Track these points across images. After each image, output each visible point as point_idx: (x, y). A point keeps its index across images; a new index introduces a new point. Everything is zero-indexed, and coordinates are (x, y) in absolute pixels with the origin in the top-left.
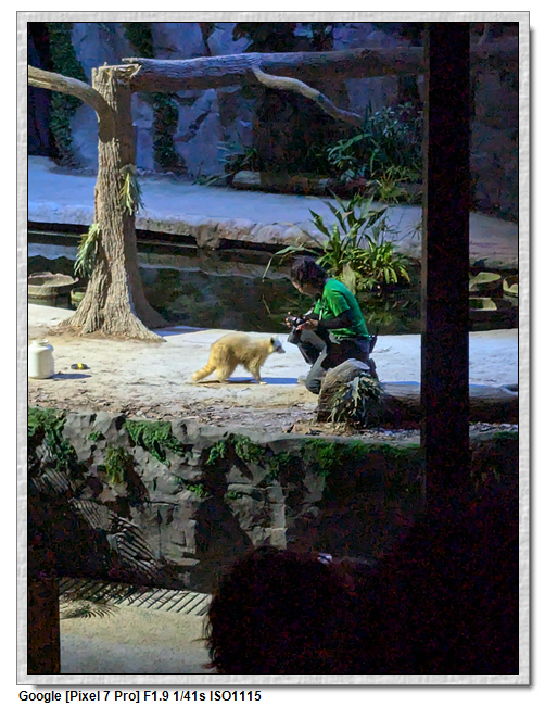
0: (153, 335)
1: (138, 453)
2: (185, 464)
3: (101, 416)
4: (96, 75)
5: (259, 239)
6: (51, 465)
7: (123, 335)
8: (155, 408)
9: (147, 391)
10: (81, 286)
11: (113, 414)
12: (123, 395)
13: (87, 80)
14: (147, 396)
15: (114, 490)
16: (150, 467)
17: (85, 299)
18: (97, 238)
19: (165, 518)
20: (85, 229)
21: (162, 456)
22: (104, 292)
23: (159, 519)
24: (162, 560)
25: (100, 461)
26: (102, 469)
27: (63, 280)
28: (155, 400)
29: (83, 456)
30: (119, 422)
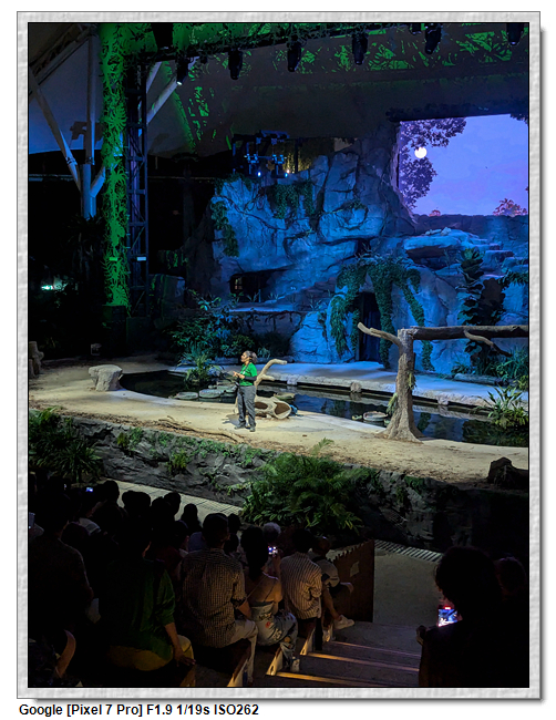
0: (418, 440)
1: (410, 490)
2: (429, 497)
3: (395, 474)
4: (399, 332)
5: (465, 403)
6: (373, 492)
7: (405, 440)
8: (418, 472)
9: (415, 465)
10: (389, 417)
11: (400, 473)
12: (405, 465)
13: (395, 334)
14: (415, 466)
15: (399, 505)
16: (414, 496)
17: (390, 423)
18: (396, 399)
19: (420, 519)
20: (392, 394)
21: (420, 493)
22: (398, 421)
23: (417, 519)
24: (418, 536)
25: (394, 492)
26: (395, 495)
27: (381, 415)
28: (418, 468)
29: (387, 490)
30: (402, 477)
